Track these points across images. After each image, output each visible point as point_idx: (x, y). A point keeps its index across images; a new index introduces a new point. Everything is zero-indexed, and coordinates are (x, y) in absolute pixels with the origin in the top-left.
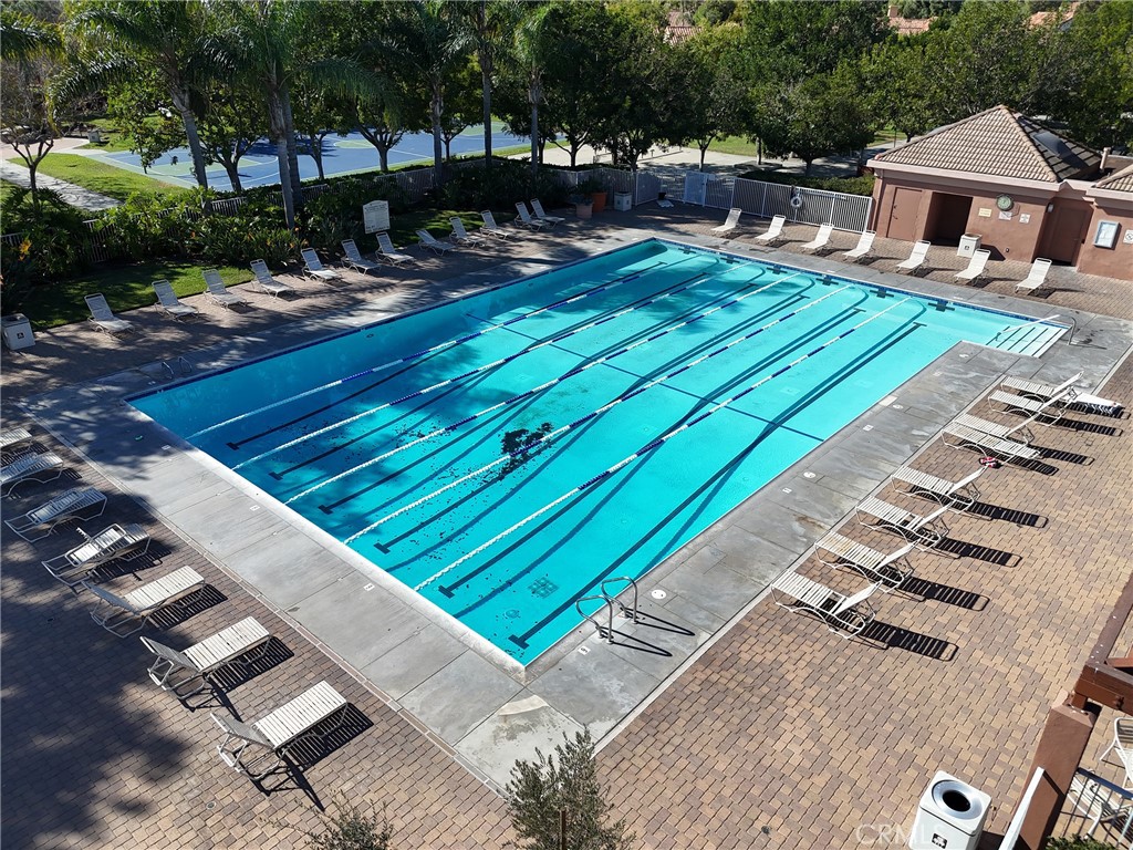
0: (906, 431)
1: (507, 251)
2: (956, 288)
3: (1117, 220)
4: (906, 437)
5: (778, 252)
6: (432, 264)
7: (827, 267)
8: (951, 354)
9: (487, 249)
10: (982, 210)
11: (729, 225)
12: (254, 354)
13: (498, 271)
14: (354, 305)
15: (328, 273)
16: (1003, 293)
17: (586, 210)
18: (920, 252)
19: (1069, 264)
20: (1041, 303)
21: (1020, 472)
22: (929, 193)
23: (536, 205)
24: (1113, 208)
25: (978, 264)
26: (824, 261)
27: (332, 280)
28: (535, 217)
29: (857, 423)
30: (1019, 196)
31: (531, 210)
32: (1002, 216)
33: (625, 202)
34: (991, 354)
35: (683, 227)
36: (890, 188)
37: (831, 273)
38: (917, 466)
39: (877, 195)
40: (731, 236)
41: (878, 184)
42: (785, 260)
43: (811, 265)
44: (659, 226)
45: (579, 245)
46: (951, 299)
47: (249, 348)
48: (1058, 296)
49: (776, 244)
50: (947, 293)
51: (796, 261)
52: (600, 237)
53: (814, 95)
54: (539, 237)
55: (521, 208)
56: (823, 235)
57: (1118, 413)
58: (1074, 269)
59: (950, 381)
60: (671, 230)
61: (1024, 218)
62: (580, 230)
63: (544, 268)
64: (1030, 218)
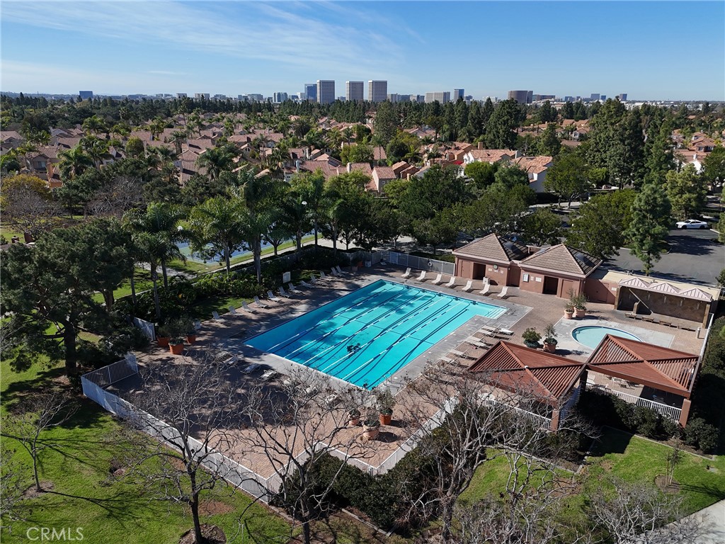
0: (456, 341)
1: (332, 286)
2: (479, 296)
3: (528, 273)
4: (455, 342)
5: (424, 284)
6: (308, 293)
7: (440, 290)
8: (472, 319)
9: (324, 286)
10: (489, 269)
11: (407, 274)
12: (269, 327)
13: (331, 294)
14: (293, 311)
15: (277, 299)
16: (494, 298)
17: (356, 269)
18: (469, 284)
19: (518, 286)
20: (504, 301)
21: (481, 349)
22: (473, 263)
23: (338, 268)
24: (527, 270)
25: (487, 287)
26: (439, 287)
27: (279, 302)
28: (338, 272)
29: (443, 340)
30: (499, 265)
31: (336, 269)
32: (495, 271)
33: (369, 264)
34: (484, 318)
35: (391, 274)
36: (460, 261)
37: (441, 292)
38: (457, 349)
39: (456, 262)
40: (408, 278)
41: (456, 259)
42: (426, 287)
43: (434, 289)
44: (383, 274)
45: (356, 283)
46: (477, 301)
47: (266, 325)
48: (510, 298)
49: (423, 281)
50: (476, 299)
51: (429, 287)
52: (362, 279)
53: (434, 225)
54: (341, 280)
55: (333, 269)
56: (439, 278)
57: (512, 334)
58: (518, 288)
59: (470, 327)
60: (387, 275)
61: (502, 272)
62: (355, 276)
63: (346, 293)
64: (504, 272)
